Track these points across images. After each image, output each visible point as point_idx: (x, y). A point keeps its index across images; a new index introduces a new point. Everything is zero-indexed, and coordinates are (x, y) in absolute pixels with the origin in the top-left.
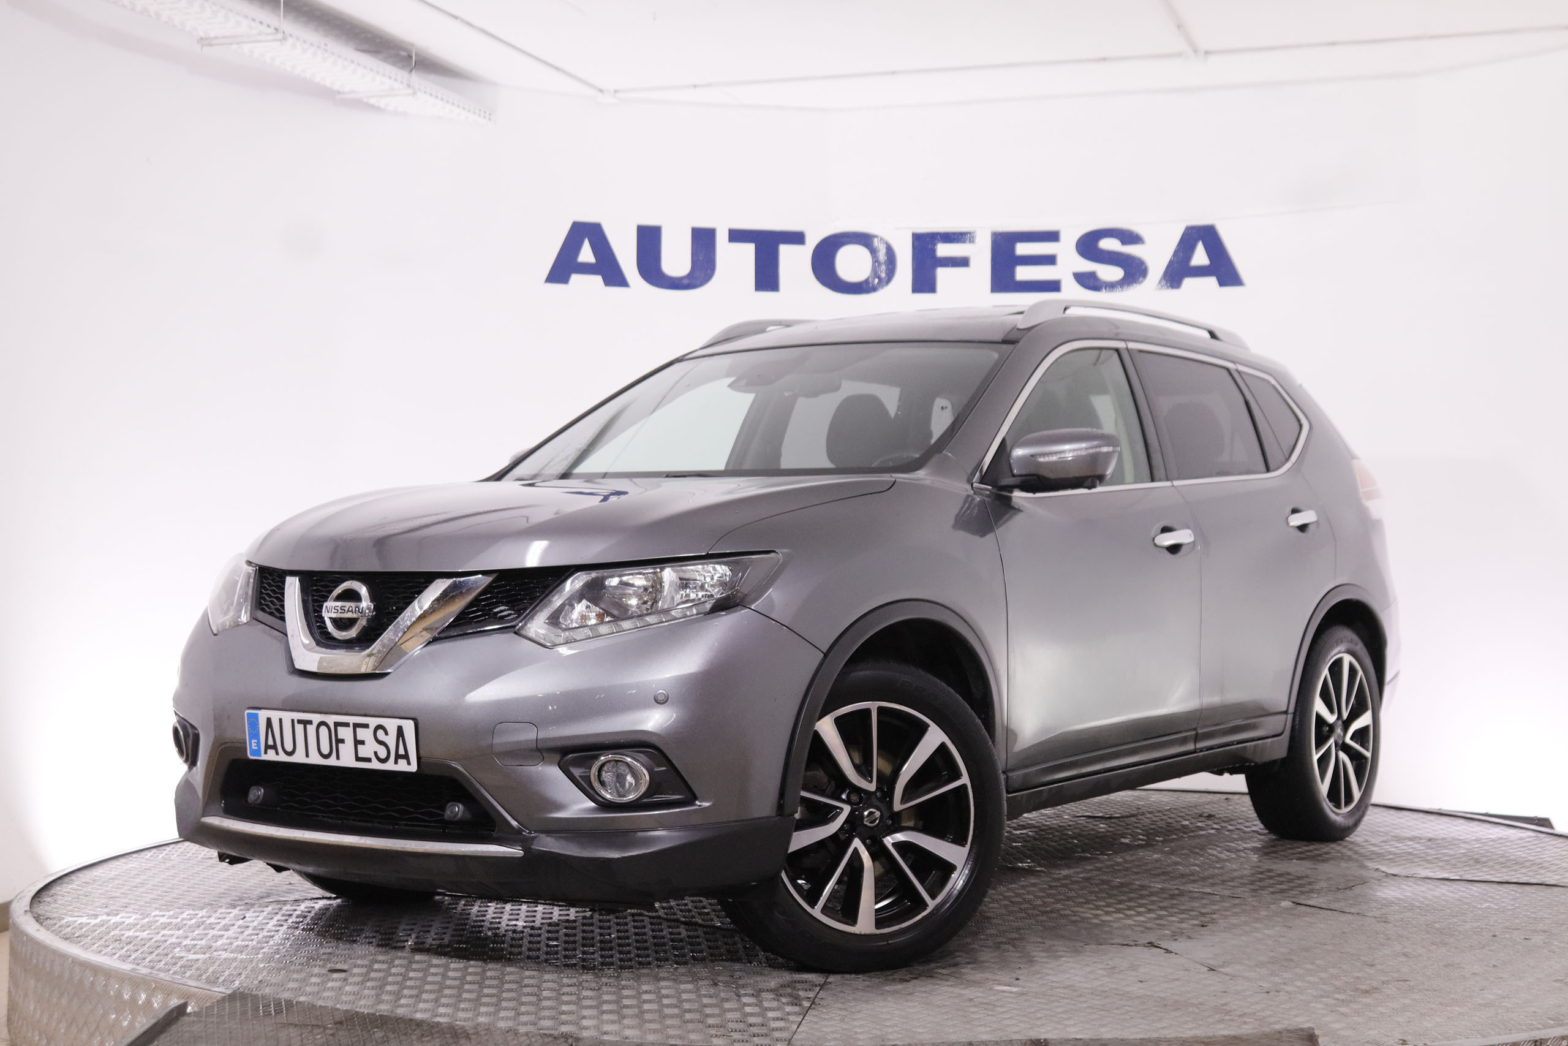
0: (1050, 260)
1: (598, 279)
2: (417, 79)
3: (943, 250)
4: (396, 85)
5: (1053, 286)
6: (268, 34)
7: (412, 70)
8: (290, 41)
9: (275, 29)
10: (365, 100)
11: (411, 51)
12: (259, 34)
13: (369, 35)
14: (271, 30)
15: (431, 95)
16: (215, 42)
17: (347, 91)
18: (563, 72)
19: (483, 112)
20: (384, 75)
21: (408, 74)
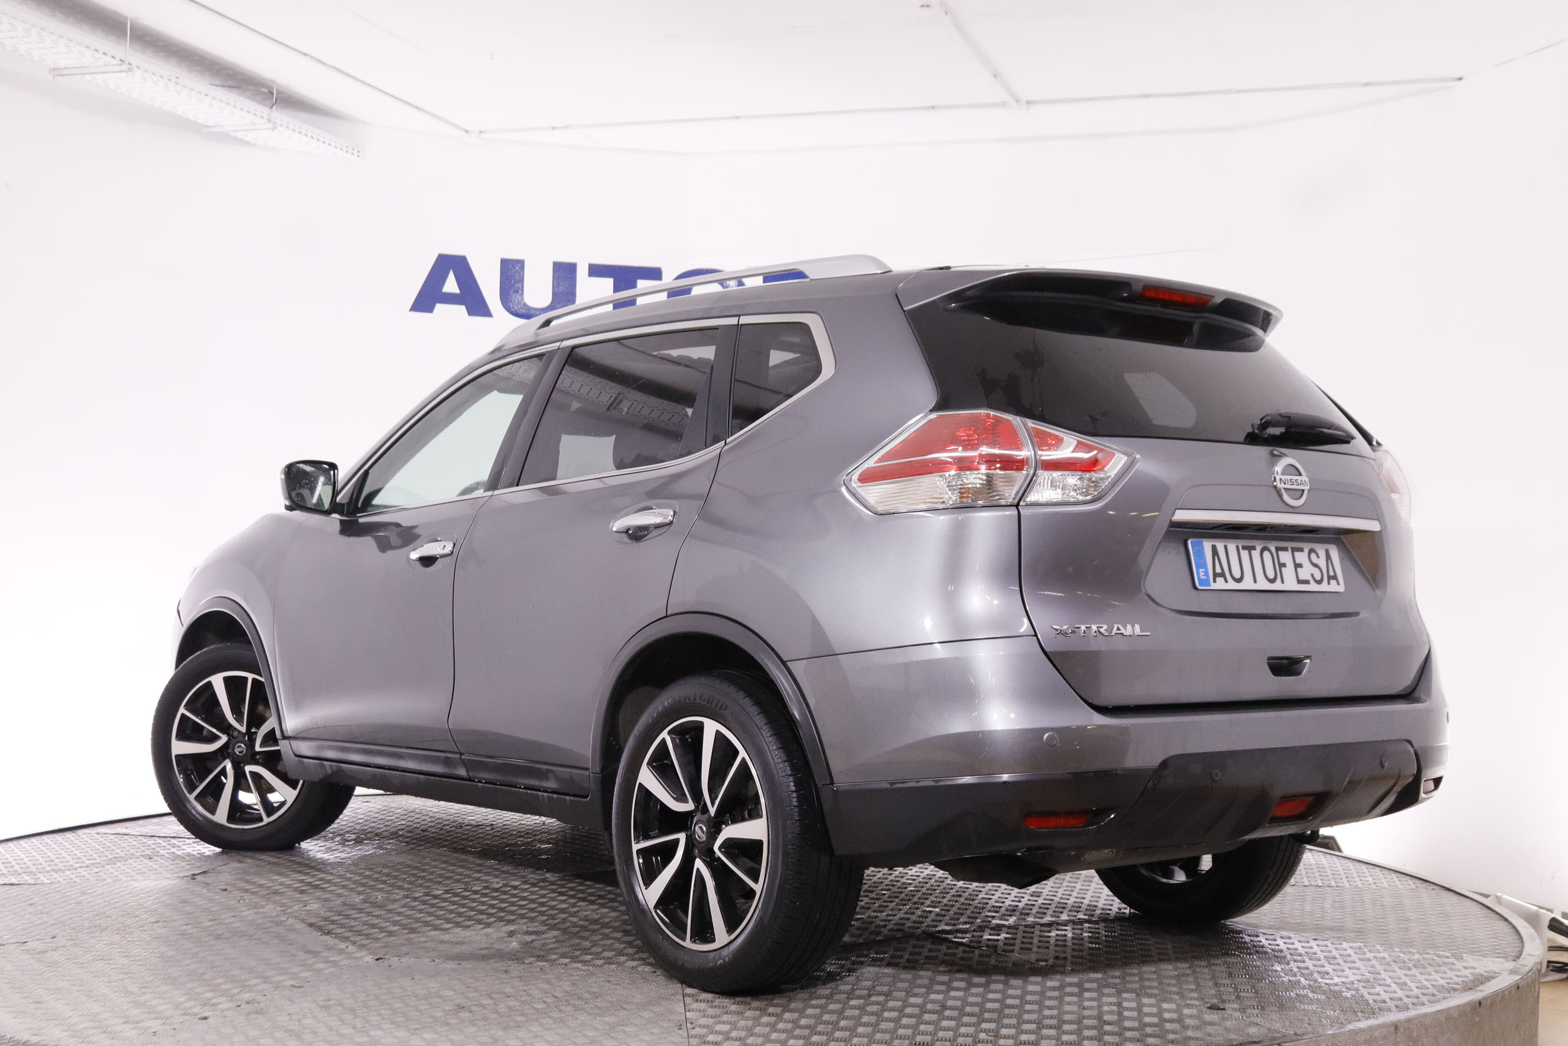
1: (462, 309)
2: (279, 115)
6: (113, 65)
7: (272, 106)
8: (138, 73)
9: (121, 60)
10: (233, 134)
11: (273, 88)
12: (106, 65)
13: (231, 72)
14: (118, 62)
15: (294, 130)
16: (65, 72)
17: (211, 124)
18: (425, 111)
19: (350, 148)
20: (242, 109)
21: (269, 110)
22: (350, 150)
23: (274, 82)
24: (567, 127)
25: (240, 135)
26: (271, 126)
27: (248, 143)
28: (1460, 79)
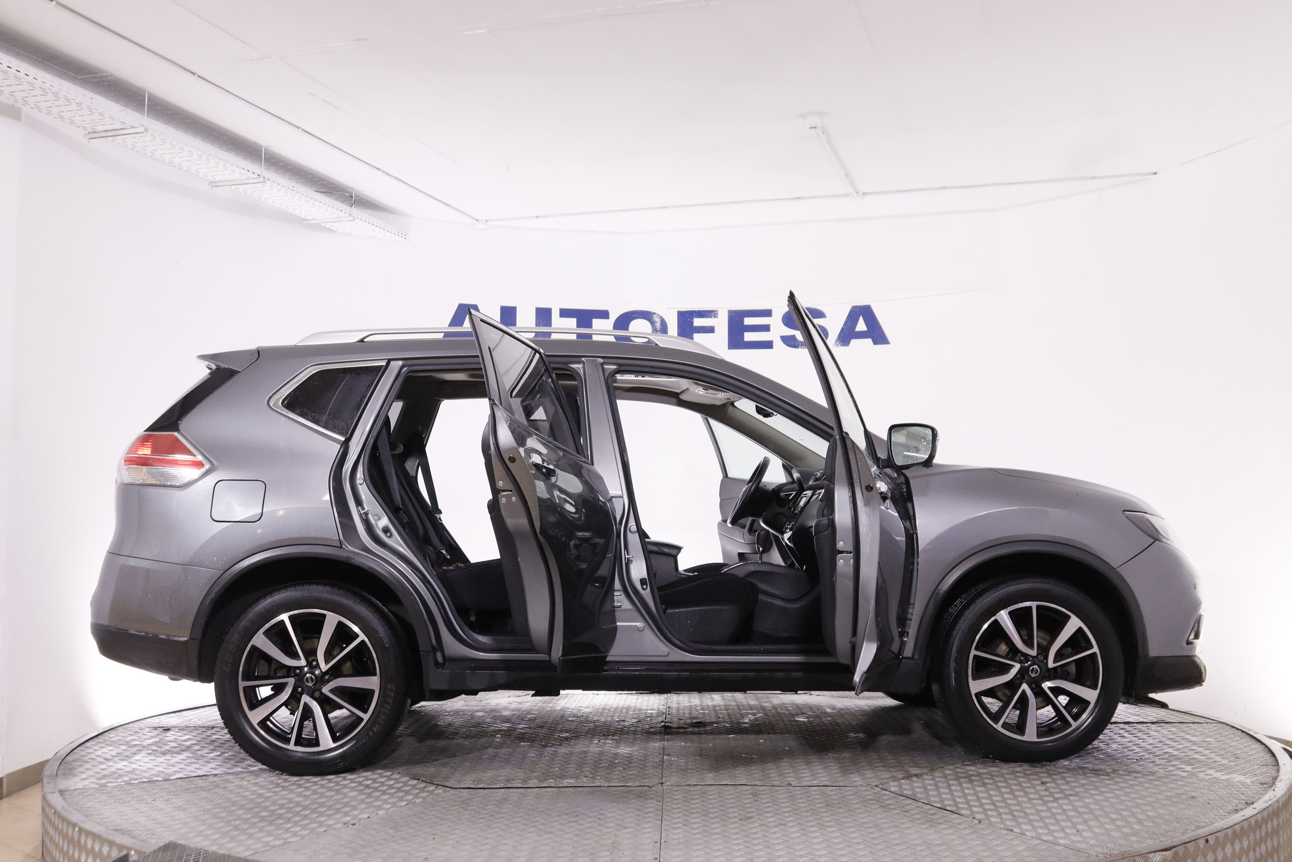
0: (766, 328)
2: (355, 211)
3: (698, 322)
4: (342, 214)
5: (768, 345)
6: (253, 179)
8: (269, 183)
9: (259, 175)
10: (323, 225)
11: (352, 193)
12: (248, 179)
13: (325, 182)
14: (256, 176)
15: (365, 221)
16: (220, 184)
17: (310, 219)
18: (452, 207)
20: (333, 208)
21: (350, 208)
22: (400, 234)
23: (353, 189)
24: (547, 216)
25: (328, 226)
26: (351, 218)
27: (332, 230)
28: (1156, 173)
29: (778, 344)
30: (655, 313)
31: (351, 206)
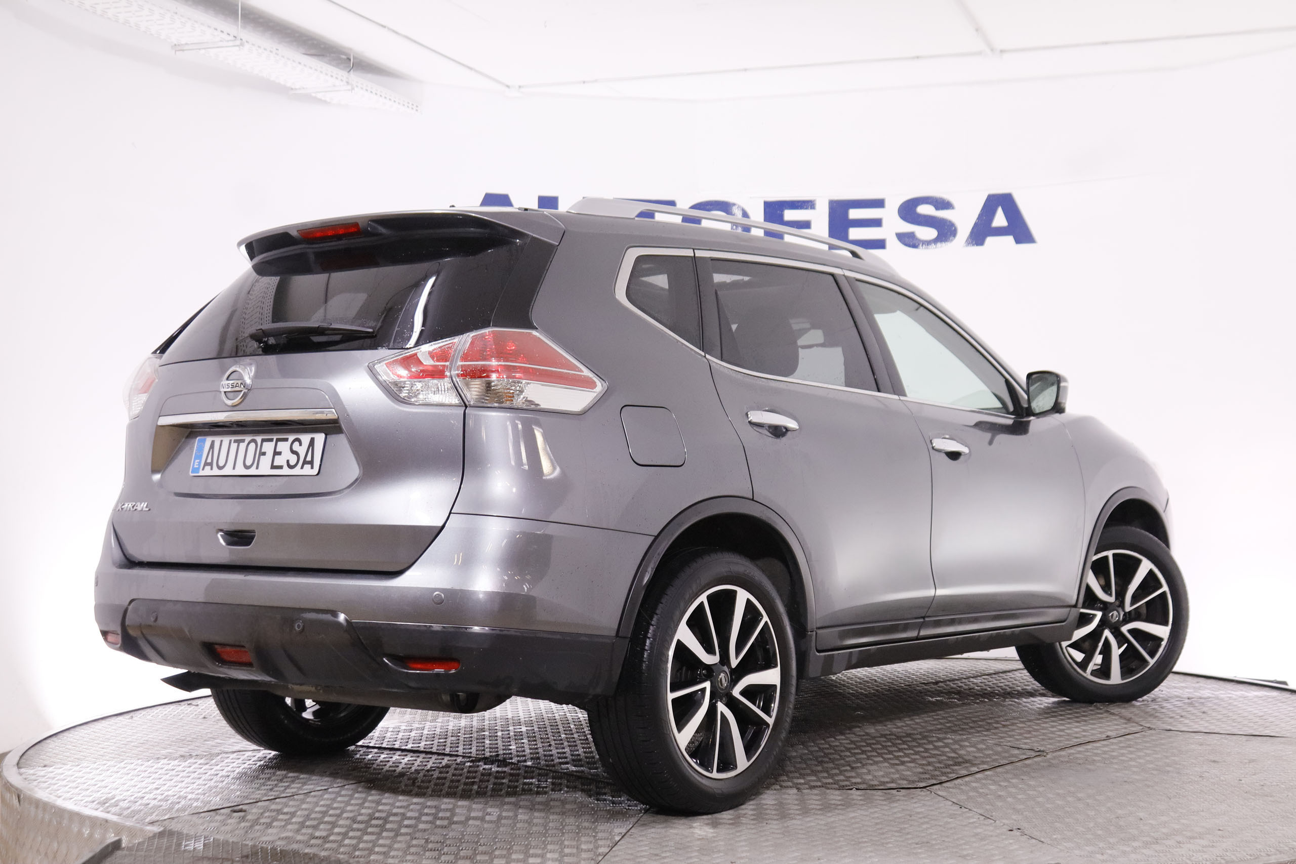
0: (877, 223)
2: (355, 77)
4: (338, 83)
5: (880, 244)
6: (228, 41)
7: (350, 70)
8: (247, 46)
9: (234, 37)
10: (313, 95)
11: (350, 55)
12: (221, 41)
13: (315, 42)
14: (231, 38)
15: (367, 90)
16: (186, 47)
17: (295, 87)
18: (476, 71)
19: (410, 104)
20: (326, 74)
21: (346, 73)
22: (410, 105)
23: (351, 49)
24: (596, 81)
25: (319, 96)
26: (349, 87)
27: (325, 102)
29: (893, 243)
30: (734, 204)
31: (349, 72)
